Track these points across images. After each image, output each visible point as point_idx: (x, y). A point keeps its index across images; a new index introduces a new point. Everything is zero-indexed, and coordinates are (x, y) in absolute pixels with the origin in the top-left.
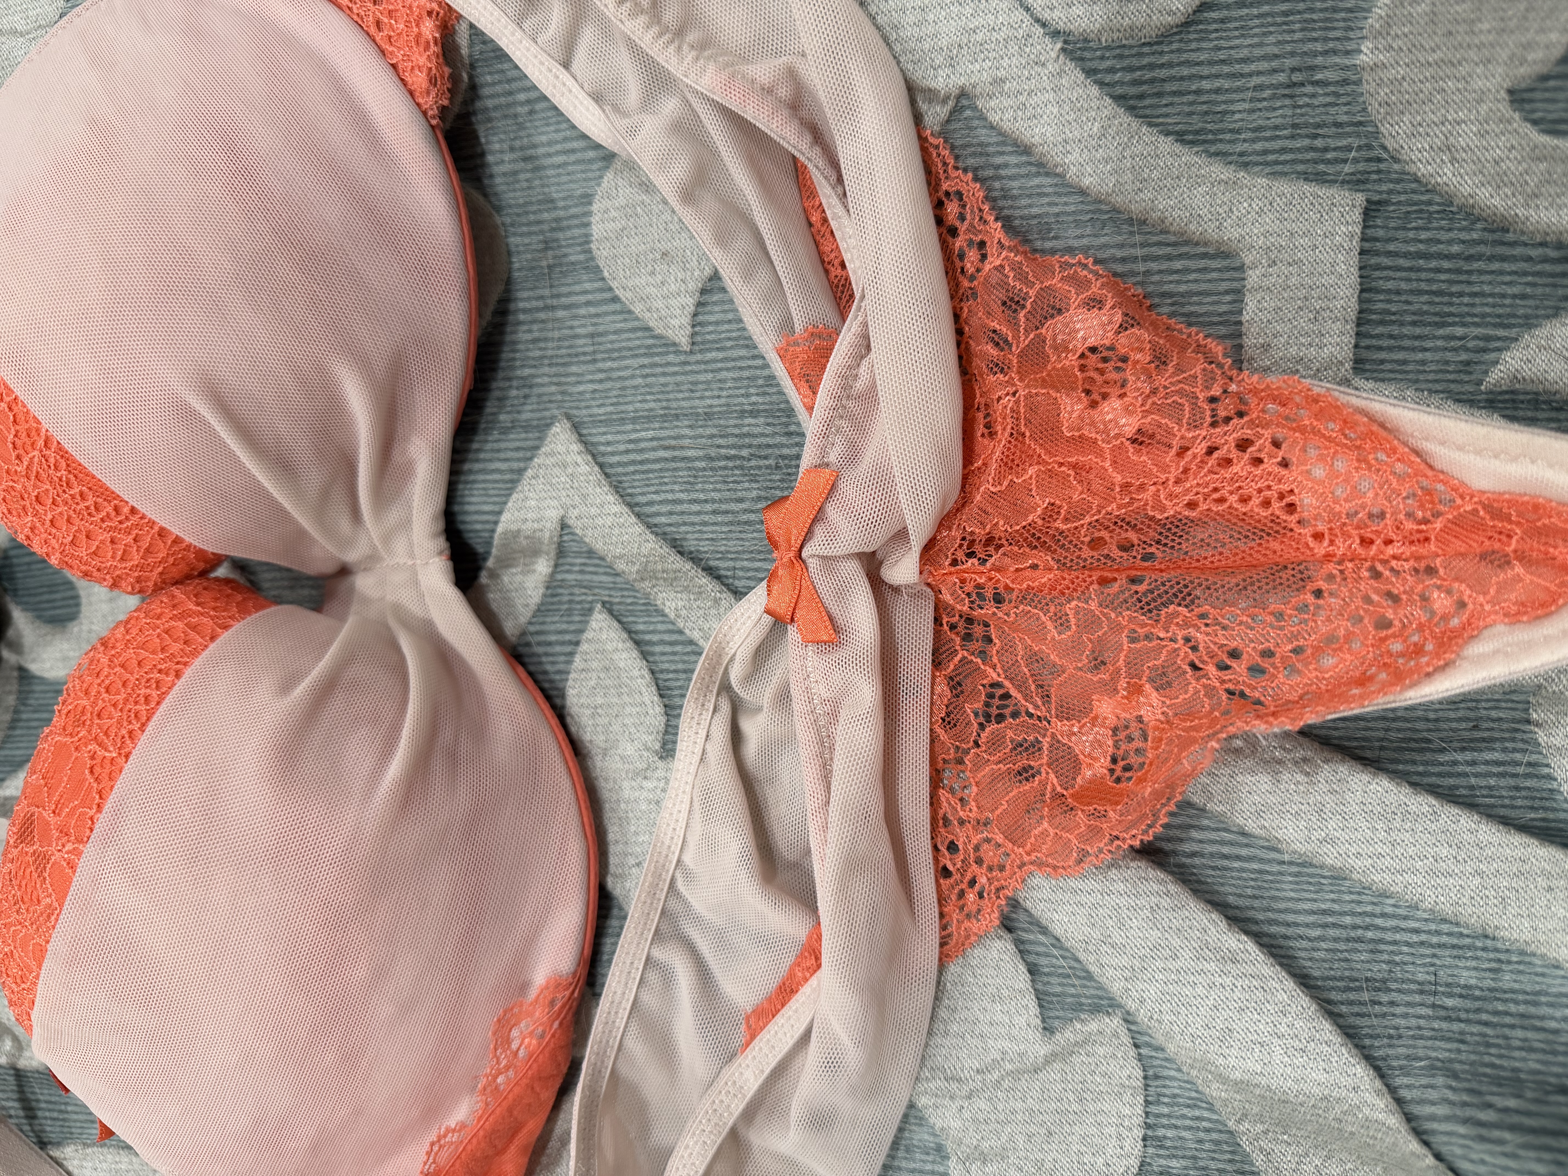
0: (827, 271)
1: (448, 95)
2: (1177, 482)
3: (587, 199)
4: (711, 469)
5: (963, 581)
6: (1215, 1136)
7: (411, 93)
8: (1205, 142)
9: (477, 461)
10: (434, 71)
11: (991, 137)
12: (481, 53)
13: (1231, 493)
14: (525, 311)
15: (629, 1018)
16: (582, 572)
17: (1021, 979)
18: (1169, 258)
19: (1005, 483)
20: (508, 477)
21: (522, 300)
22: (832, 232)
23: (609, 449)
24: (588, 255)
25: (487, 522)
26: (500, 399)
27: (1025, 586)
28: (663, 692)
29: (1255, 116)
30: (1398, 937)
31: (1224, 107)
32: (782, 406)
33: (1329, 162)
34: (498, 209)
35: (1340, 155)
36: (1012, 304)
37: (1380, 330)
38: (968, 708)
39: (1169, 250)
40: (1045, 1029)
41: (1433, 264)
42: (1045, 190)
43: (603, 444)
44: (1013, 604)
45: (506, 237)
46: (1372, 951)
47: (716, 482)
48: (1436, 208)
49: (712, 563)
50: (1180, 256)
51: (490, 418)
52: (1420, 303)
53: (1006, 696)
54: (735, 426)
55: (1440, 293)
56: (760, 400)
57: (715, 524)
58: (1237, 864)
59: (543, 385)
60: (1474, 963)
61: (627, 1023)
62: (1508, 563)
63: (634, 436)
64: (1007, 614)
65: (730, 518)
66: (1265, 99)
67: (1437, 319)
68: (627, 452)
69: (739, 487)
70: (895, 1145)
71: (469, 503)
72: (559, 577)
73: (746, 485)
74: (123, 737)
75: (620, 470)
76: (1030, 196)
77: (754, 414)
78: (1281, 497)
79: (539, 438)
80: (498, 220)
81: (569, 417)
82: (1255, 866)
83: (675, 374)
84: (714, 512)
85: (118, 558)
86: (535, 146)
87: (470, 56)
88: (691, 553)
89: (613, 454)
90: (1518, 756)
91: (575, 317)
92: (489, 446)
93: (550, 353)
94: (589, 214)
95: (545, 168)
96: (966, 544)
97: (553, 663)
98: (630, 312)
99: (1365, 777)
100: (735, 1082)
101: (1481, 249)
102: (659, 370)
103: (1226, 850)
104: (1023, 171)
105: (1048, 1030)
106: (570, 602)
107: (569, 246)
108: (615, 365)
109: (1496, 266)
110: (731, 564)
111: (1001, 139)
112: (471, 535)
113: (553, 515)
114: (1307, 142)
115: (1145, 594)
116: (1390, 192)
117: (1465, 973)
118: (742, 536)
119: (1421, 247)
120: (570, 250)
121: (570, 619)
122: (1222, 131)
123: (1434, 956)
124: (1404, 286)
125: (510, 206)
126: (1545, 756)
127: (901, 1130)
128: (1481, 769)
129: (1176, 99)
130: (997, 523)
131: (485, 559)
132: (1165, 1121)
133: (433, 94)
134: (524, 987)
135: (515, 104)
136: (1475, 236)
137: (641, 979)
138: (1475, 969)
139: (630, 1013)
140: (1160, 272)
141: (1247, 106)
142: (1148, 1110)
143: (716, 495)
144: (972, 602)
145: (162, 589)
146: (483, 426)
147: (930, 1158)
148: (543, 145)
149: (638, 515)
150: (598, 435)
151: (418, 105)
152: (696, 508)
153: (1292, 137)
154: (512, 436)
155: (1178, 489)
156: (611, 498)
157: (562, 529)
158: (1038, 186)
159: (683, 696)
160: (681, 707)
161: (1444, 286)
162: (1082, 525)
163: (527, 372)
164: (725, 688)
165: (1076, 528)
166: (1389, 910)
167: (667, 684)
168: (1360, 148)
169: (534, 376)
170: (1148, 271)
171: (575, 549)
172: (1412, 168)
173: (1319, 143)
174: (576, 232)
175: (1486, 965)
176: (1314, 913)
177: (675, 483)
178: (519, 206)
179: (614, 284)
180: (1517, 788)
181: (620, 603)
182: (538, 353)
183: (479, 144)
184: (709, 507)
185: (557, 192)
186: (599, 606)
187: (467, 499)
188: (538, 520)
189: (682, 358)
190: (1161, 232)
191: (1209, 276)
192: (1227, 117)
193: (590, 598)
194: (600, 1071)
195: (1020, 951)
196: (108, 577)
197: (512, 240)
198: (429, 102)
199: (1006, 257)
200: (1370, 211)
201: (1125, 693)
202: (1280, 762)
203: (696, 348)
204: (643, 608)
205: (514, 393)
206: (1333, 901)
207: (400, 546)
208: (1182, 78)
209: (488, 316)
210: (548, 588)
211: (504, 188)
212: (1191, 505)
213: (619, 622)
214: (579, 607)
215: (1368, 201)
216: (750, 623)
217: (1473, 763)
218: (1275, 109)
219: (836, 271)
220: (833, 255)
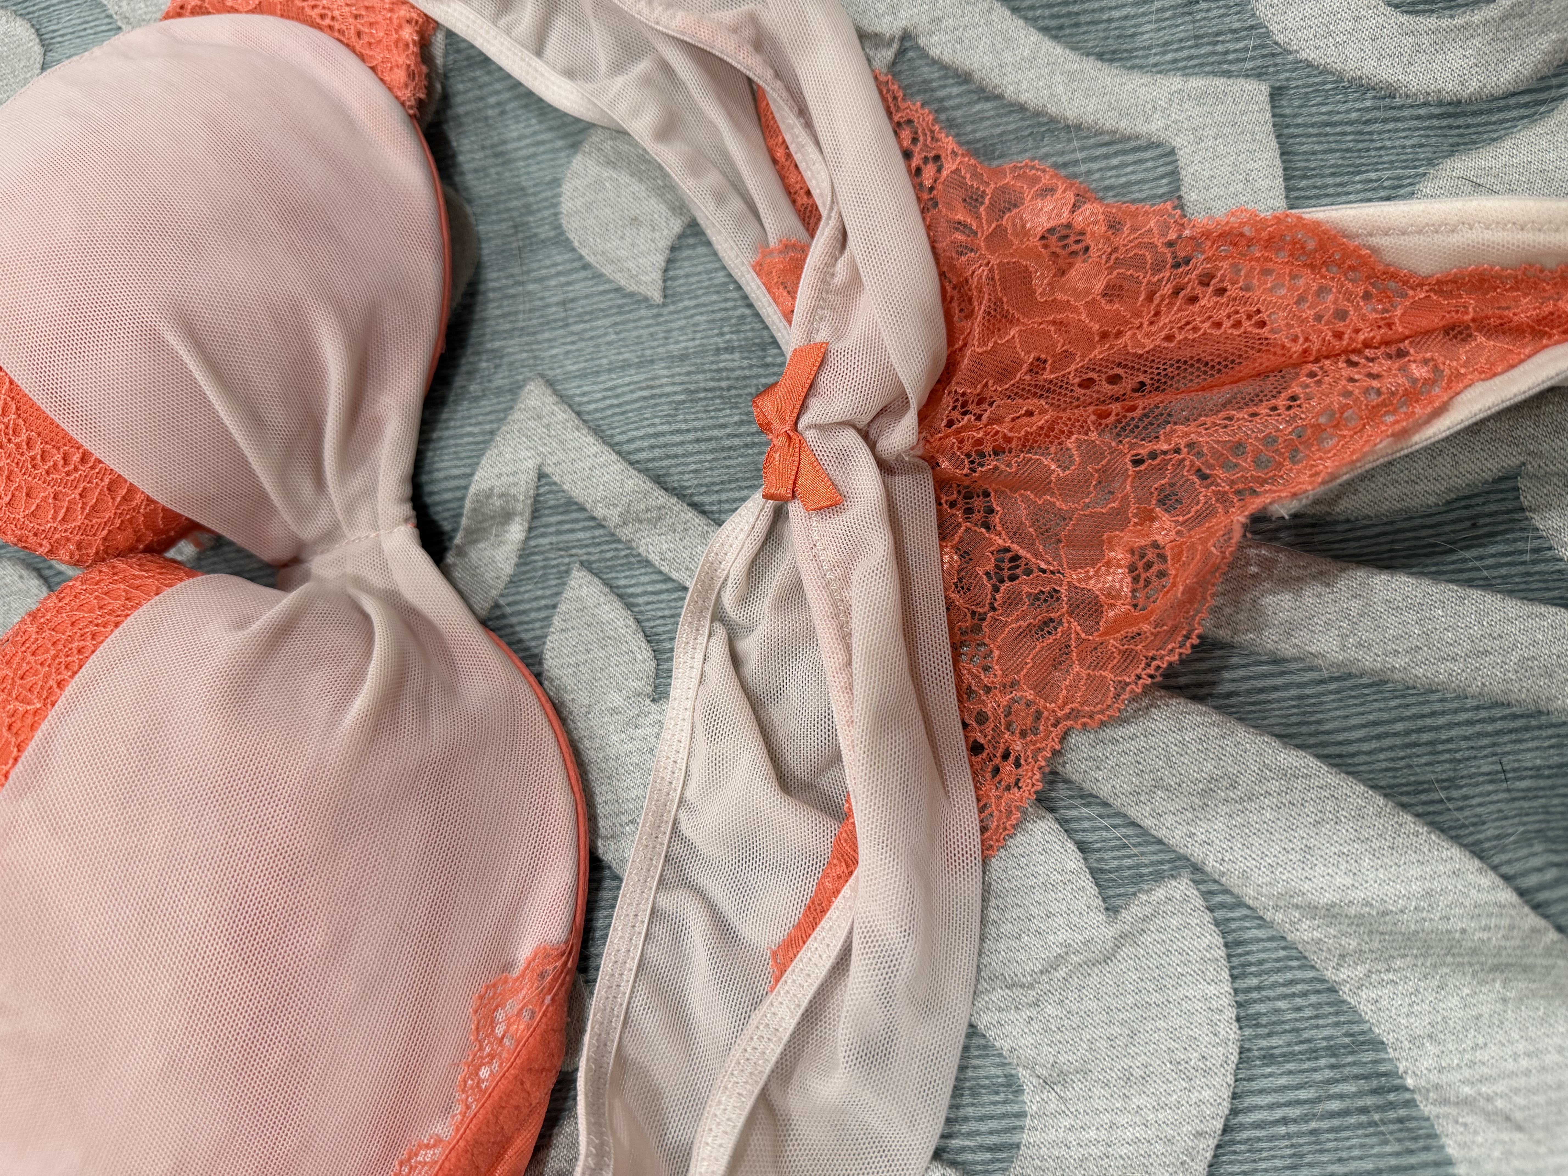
0: (794, 202)
1: (424, 90)
2: (1151, 323)
3: (556, 182)
4: (691, 401)
5: (961, 442)
6: (1313, 999)
7: (390, 89)
8: (1121, 59)
9: (447, 428)
10: (413, 67)
11: (933, 73)
12: (455, 62)
13: (1203, 322)
14: (494, 290)
15: (635, 982)
16: (559, 533)
17: (1073, 860)
18: (1106, 157)
19: (991, 345)
20: (480, 438)
21: (492, 280)
22: (796, 166)
23: (585, 399)
24: (558, 231)
25: (458, 488)
26: (469, 373)
27: (1023, 433)
28: (649, 638)
29: (1161, 33)
30: (1453, 733)
31: (1133, 30)
32: (757, 341)
33: (1231, 62)
34: (469, 201)
35: (1241, 55)
36: (973, 200)
37: (1304, 183)
38: (980, 571)
39: (1104, 150)
40: (1107, 909)
41: (1338, 129)
42: (986, 115)
43: (579, 395)
44: (1013, 454)
45: (477, 225)
46: (1431, 753)
47: (698, 412)
48: (1330, 86)
49: (696, 499)
50: (1116, 154)
51: (459, 391)
52: (1333, 159)
53: (1016, 558)
54: (712, 363)
55: (1348, 150)
56: (734, 337)
57: (699, 452)
58: (1275, 695)
59: (514, 354)
60: (1535, 744)
61: (633, 987)
62: (1470, 335)
63: (610, 384)
64: (1009, 465)
65: (713, 444)
66: (1167, 19)
67: (1352, 169)
68: (605, 398)
69: (720, 414)
70: (957, 1091)
71: (438, 470)
72: (532, 543)
73: (728, 412)
74: (51, 688)
75: (598, 415)
76: (973, 122)
77: (730, 350)
78: (1249, 317)
79: (513, 400)
80: (469, 209)
81: (542, 376)
82: (1294, 692)
83: (648, 326)
84: (698, 441)
85: (59, 518)
86: (504, 142)
87: (445, 66)
88: (675, 489)
89: (588, 403)
90: (1520, 545)
91: (547, 288)
92: (459, 415)
93: (521, 324)
94: (559, 195)
95: (515, 160)
96: (959, 404)
97: (527, 631)
98: (601, 275)
99: (1384, 577)
100: (767, 1025)
101: (1375, 114)
102: (632, 325)
103: (1260, 684)
104: (965, 100)
105: (1112, 910)
106: (544, 567)
107: (537, 227)
108: (588, 326)
109: (1391, 126)
110: (715, 497)
111: (942, 73)
112: (439, 508)
113: (531, 464)
114: (1209, 48)
115: (1140, 419)
116: (1288, 79)
117: (1529, 755)
118: (727, 463)
119: (1325, 117)
120: (540, 230)
121: (545, 585)
122: (1136, 50)
123: (1494, 745)
124: (1317, 147)
125: (480, 198)
126: (1546, 539)
127: (962, 1068)
128: (1490, 561)
129: (1091, 28)
130: (987, 383)
131: (451, 539)
132: (1255, 995)
133: (411, 88)
134: (508, 967)
135: (487, 107)
136: (1368, 104)
137: (647, 935)
138: (1537, 748)
139: (636, 976)
140: (1101, 170)
141: (1153, 26)
142: (1236, 986)
143: (698, 424)
144: (972, 462)
145: (104, 560)
146: (452, 399)
147: (1001, 1097)
148: (513, 140)
149: (619, 453)
150: (572, 388)
151: (397, 98)
152: (678, 438)
153: (1196, 46)
154: (483, 403)
155: (1154, 328)
156: (590, 439)
157: (539, 479)
158: (979, 112)
159: (672, 639)
160: (672, 650)
161: (1351, 145)
162: (1069, 373)
163: (497, 344)
164: (719, 616)
165: (1064, 376)
166: (1437, 707)
167: (654, 630)
168: (1255, 48)
169: (504, 347)
170: (1089, 171)
171: (552, 503)
172: (1303, 55)
173: (1220, 48)
174: (546, 213)
175: (1547, 743)
176: (1364, 726)
177: (656, 417)
178: (490, 196)
179: (584, 252)
180: (1529, 574)
181: (599, 561)
182: (508, 326)
183: (451, 147)
184: (691, 436)
185: (526, 180)
186: (577, 565)
187: (437, 466)
188: (514, 474)
189: (655, 311)
190: (1096, 135)
191: (1143, 167)
192: (1138, 39)
193: (567, 560)
194: (605, 1045)
195: (1066, 831)
196: (44, 542)
197: (481, 228)
198: (406, 94)
199: (961, 162)
200: (1276, 94)
201: (1136, 520)
202: (1298, 579)
203: (668, 301)
204: (624, 561)
205: (484, 365)
206: (1380, 710)
207: (363, 515)
208: (1094, 11)
209: (458, 298)
210: (520, 557)
211: (475, 183)
212: (1169, 338)
213: (600, 578)
214: (554, 570)
215: (1272, 87)
216: (742, 536)
217: (1480, 558)
218: (1177, 26)
219: (802, 200)
220: (798, 187)
